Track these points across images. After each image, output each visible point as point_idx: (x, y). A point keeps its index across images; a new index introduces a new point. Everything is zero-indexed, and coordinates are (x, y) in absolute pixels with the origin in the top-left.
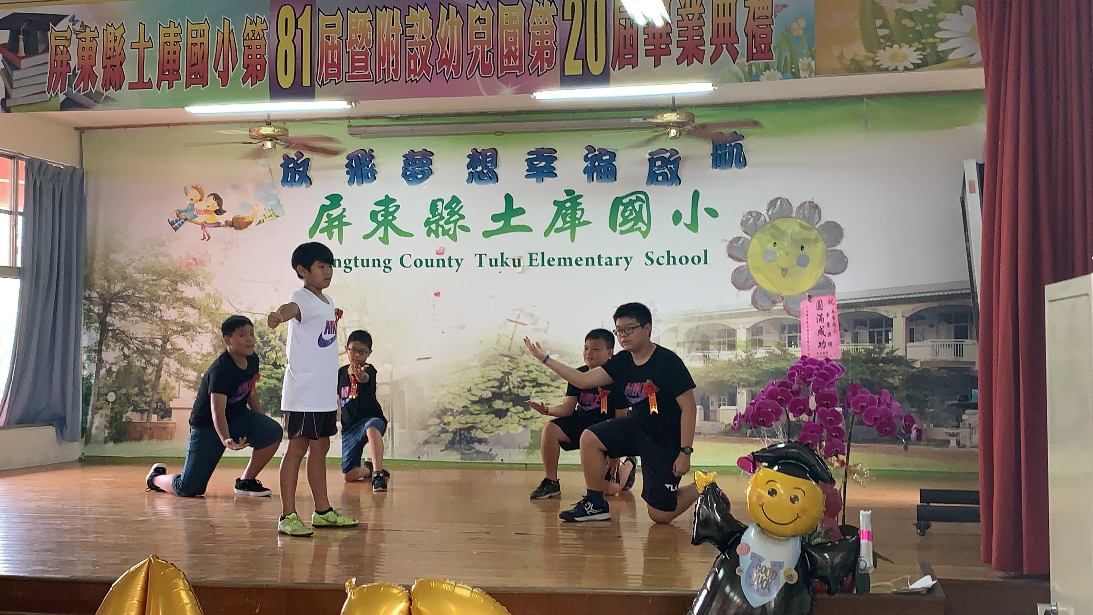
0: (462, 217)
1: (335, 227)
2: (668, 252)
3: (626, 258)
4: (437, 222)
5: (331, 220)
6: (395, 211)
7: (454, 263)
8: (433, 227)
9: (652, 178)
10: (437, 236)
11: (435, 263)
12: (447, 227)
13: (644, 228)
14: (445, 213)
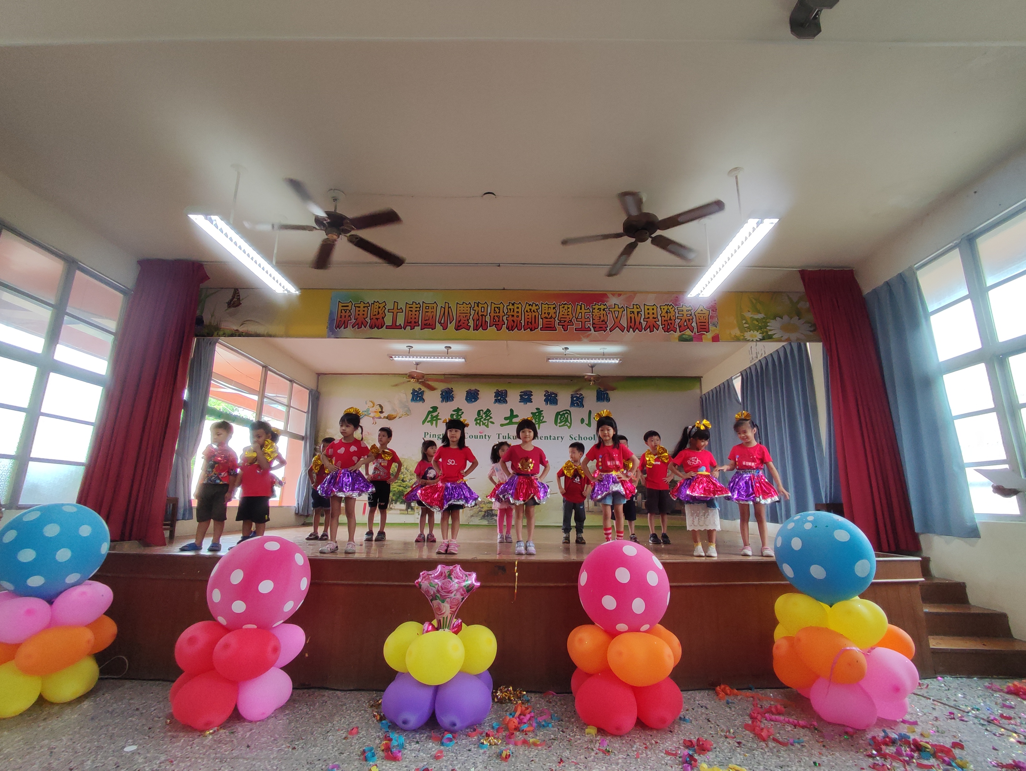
0: (491, 418)
1: (435, 420)
2: (579, 435)
3: (561, 437)
4: (480, 419)
5: (432, 417)
6: (462, 414)
7: (487, 437)
8: (478, 421)
9: (572, 404)
10: (480, 425)
11: (479, 437)
12: (484, 422)
13: (569, 425)
14: (484, 416)
